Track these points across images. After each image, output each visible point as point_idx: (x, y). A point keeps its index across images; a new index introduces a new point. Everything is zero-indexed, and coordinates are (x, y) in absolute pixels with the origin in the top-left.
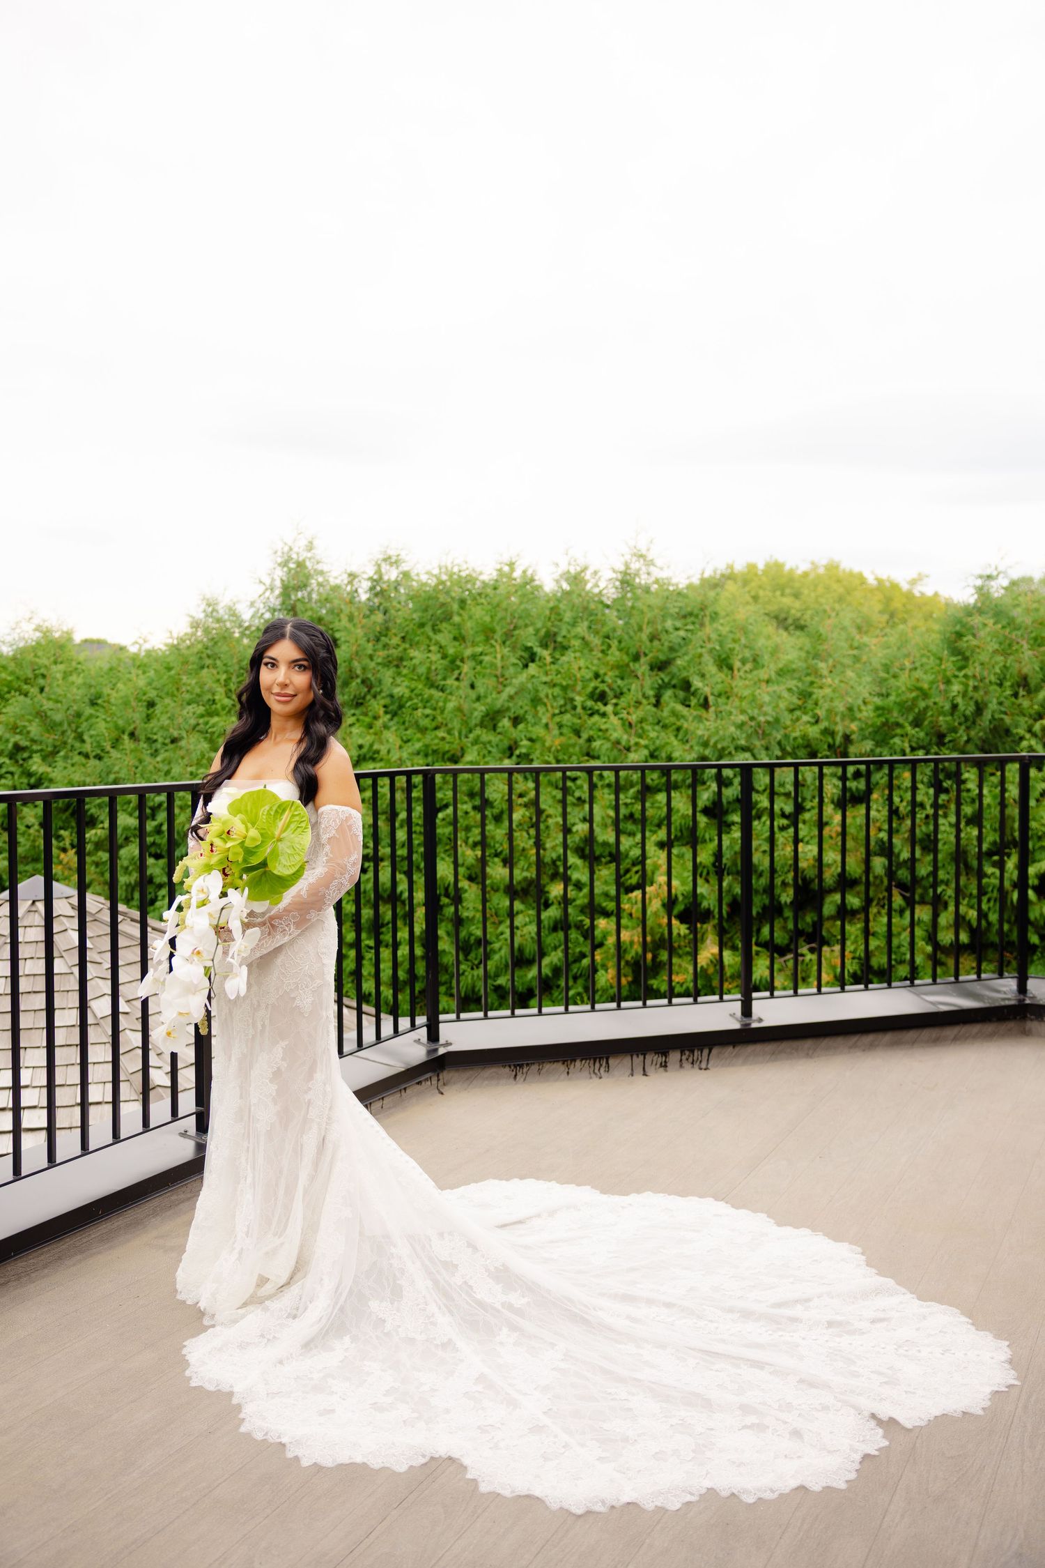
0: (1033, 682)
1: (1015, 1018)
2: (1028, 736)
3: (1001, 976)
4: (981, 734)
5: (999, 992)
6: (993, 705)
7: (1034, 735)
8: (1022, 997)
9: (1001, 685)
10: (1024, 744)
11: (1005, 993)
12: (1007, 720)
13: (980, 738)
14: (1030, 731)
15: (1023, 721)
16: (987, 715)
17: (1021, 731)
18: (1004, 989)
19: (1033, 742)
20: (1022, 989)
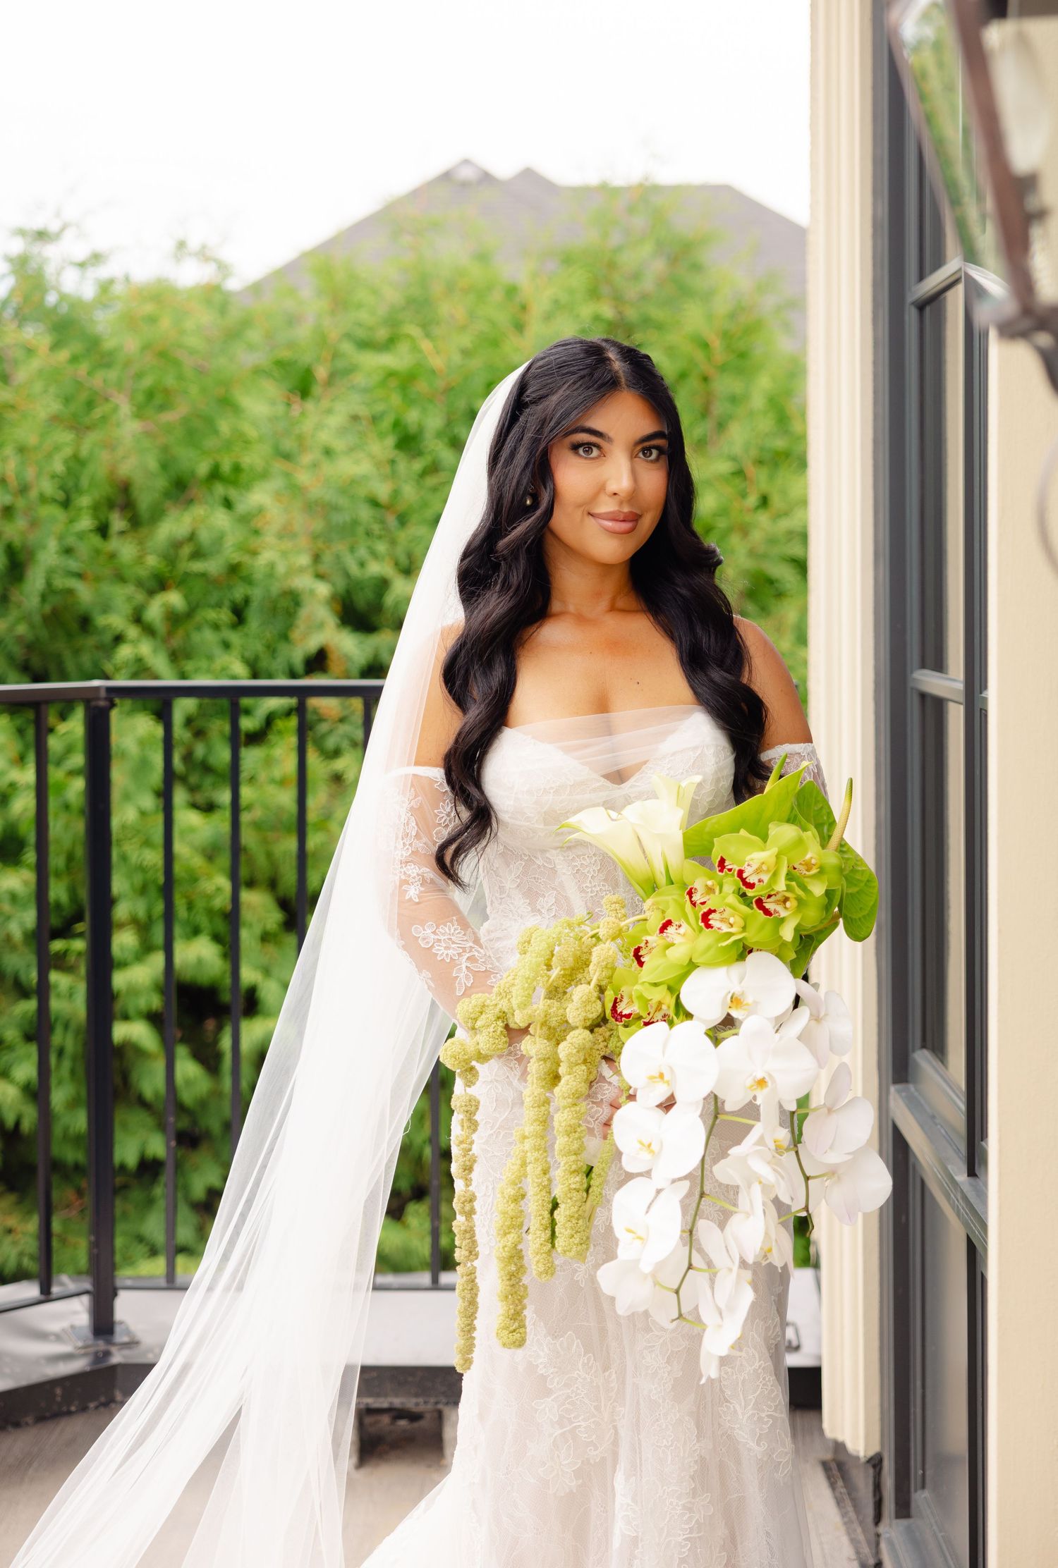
0: (144, 500)
1: (84, 1409)
2: (132, 632)
3: (47, 1295)
4: (22, 629)
5: (42, 1336)
6: (48, 557)
7: (149, 630)
8: (101, 1345)
9: (66, 504)
10: (125, 652)
11: (58, 1338)
12: (85, 593)
13: (20, 639)
14: (137, 619)
15: (123, 596)
16: (35, 581)
17: (116, 621)
18: (55, 1327)
19: (146, 649)
20: (103, 1324)
